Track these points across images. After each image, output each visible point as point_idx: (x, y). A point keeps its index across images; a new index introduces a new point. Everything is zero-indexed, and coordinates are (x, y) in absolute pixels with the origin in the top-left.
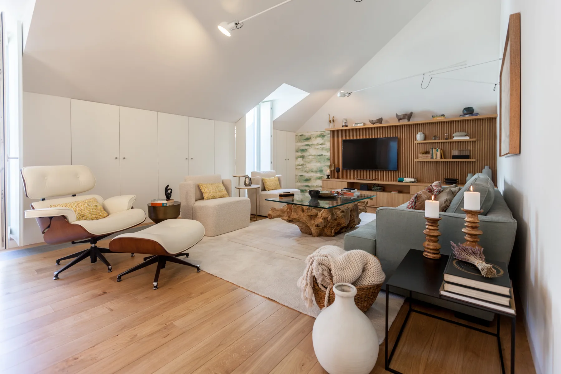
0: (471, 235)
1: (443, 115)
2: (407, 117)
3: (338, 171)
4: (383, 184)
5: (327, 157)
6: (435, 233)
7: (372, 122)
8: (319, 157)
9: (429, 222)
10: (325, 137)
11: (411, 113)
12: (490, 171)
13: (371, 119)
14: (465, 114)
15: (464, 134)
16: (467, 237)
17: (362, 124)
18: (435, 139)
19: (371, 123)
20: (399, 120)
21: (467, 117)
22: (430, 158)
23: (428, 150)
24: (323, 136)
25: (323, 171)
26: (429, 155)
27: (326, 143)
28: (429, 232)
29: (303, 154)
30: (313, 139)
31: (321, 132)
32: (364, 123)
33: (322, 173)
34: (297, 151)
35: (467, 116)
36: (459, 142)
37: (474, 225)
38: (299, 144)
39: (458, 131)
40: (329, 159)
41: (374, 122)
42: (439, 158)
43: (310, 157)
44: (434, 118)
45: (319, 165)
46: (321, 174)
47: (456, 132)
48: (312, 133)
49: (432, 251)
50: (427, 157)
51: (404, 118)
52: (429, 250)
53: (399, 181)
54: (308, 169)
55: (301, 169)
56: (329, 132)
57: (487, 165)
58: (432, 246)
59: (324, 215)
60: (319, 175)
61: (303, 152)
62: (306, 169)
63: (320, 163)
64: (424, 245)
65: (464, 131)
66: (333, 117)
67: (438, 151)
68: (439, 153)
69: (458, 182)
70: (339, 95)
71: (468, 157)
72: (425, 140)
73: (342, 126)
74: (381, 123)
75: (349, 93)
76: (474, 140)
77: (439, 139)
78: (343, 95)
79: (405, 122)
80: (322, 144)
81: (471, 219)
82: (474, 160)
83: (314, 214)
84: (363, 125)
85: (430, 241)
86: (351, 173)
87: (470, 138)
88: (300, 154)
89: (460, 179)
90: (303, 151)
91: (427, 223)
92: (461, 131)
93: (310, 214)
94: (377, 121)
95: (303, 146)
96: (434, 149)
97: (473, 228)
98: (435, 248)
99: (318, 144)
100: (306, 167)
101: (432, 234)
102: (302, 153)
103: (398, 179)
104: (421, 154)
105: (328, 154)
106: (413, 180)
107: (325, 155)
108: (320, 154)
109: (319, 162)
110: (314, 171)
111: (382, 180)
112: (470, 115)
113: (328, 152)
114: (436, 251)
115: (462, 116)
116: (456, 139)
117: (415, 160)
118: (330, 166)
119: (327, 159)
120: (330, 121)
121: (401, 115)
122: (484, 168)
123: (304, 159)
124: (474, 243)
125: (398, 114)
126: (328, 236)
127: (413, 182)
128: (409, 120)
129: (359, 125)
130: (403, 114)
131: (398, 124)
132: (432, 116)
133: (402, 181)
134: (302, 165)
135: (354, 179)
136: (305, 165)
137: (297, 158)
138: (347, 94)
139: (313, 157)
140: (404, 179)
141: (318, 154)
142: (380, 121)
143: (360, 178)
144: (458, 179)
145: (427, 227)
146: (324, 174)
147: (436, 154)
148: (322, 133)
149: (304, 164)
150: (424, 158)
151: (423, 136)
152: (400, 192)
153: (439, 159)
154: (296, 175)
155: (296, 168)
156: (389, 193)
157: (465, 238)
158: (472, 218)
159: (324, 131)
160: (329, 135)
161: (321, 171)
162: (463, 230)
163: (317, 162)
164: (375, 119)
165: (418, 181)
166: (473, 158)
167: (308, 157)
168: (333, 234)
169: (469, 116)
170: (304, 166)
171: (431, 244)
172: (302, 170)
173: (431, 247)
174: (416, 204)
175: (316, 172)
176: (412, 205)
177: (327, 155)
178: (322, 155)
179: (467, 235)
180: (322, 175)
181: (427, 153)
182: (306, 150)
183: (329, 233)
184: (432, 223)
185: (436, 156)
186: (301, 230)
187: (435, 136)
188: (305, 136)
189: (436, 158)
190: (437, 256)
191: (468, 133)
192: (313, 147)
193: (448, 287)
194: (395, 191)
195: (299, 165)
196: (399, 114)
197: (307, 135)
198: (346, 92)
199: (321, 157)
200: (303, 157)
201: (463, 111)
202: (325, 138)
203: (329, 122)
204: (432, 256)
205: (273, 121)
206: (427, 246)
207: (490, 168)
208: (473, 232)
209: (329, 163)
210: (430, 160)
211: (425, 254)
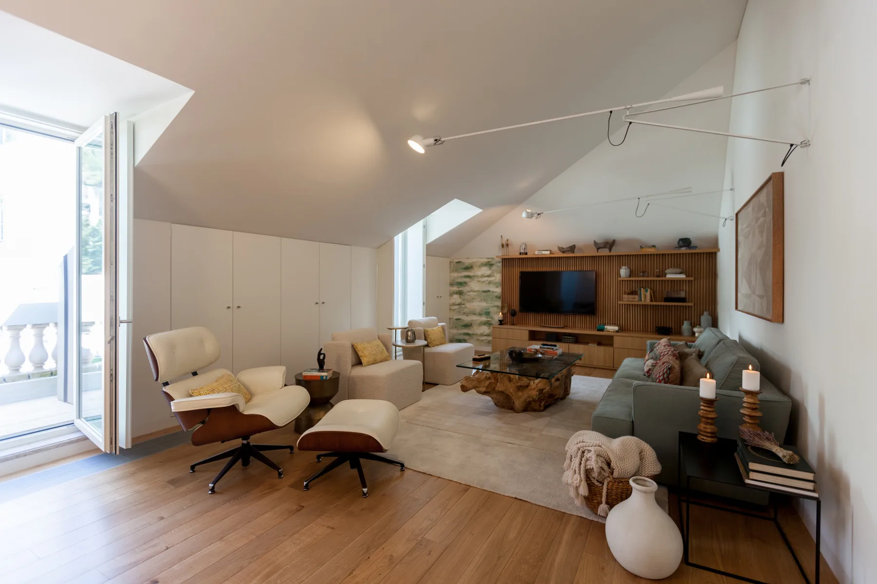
0: (751, 417)
1: (654, 246)
2: (608, 246)
3: (513, 314)
4: (575, 334)
5: (496, 294)
6: (712, 415)
7: (562, 250)
8: (484, 294)
9: (704, 402)
10: (494, 266)
11: (614, 241)
12: (710, 317)
13: (560, 246)
14: (681, 247)
15: (679, 270)
16: (746, 419)
17: (548, 252)
18: (643, 276)
19: (560, 251)
20: (598, 249)
21: (684, 250)
22: (637, 300)
23: (634, 289)
24: (489, 265)
25: (491, 314)
26: (637, 297)
27: (495, 274)
28: (706, 414)
29: (460, 289)
30: (475, 268)
31: (488, 259)
32: (550, 251)
33: (489, 316)
34: (452, 285)
35: (683, 249)
36: (673, 281)
37: (754, 406)
38: (455, 275)
39: (671, 267)
40: (499, 298)
41: (565, 250)
42: (649, 301)
43: (471, 293)
44: (643, 250)
45: (484, 304)
46: (487, 318)
47: (668, 268)
48: (475, 260)
49: (709, 435)
50: (634, 298)
51: (605, 247)
52: (705, 434)
53: (599, 330)
54: (467, 310)
55: (458, 310)
56: (501, 260)
57: (706, 311)
58: (709, 428)
59: (541, 386)
60: (484, 319)
61: (460, 286)
62: (465, 310)
63: (486, 302)
64: (698, 427)
65: (678, 266)
66: (508, 240)
67: (647, 292)
68: (648, 294)
69: (672, 331)
70: (524, 215)
71: (683, 300)
72: (630, 276)
73: (520, 254)
74: (573, 253)
75: (539, 213)
76: (692, 279)
77: (648, 277)
78: (530, 216)
79: (605, 252)
80: (489, 276)
81: (751, 400)
82: (692, 304)
83: (526, 384)
84: (549, 253)
85: (706, 423)
86: (531, 317)
87: (686, 276)
88: (455, 289)
89: (673, 327)
90: (461, 284)
91: (702, 403)
92: (674, 267)
93: (519, 384)
94: (569, 249)
95: (461, 277)
96: (642, 289)
97: (753, 409)
98: (713, 431)
99: (483, 276)
100: (466, 308)
101: (709, 416)
102: (459, 288)
103: (598, 327)
104: (625, 294)
105: (498, 290)
106: (616, 328)
107: (493, 292)
108: (486, 289)
109: (485, 300)
110: (477, 313)
111: (574, 327)
112: (688, 248)
113: (497, 287)
114: (713, 434)
115: (677, 249)
116: (669, 276)
117: (619, 302)
118: (502, 308)
119: (496, 297)
120: (503, 246)
121: (600, 243)
122: (703, 314)
123: (462, 296)
124: (754, 425)
125: (596, 241)
126: (535, 410)
127: (617, 332)
128: (610, 250)
129: (544, 252)
130: (604, 242)
131: (595, 254)
132: (641, 246)
133: (602, 330)
134: (460, 304)
135: (535, 325)
136: (464, 304)
137: (451, 294)
138: (536, 215)
139: (476, 294)
140: (606, 327)
141: (483, 290)
142: (572, 249)
143: (543, 325)
144: (672, 328)
145: (702, 407)
146: (492, 318)
147: (645, 295)
148: (489, 260)
149: (462, 303)
150: (630, 300)
151: (628, 271)
152: (599, 344)
153: (648, 302)
154: (450, 319)
155: (450, 309)
156: (586, 346)
157: (744, 420)
158: (752, 398)
159: (492, 258)
160: (501, 264)
161: (488, 314)
162: (742, 411)
163: (481, 300)
164: (565, 245)
165: (621, 330)
166: (689, 302)
167: (468, 293)
168: (542, 408)
169: (686, 249)
170: (463, 306)
171: (708, 426)
172: (459, 312)
173: (709, 431)
174: (670, 376)
175: (480, 315)
176: (664, 376)
177: (497, 292)
178: (489, 291)
179: (746, 417)
180: (489, 319)
181: (633, 293)
182: (465, 283)
183: (537, 407)
184: (708, 404)
185: (645, 298)
186: (495, 404)
187: (644, 272)
188: (464, 263)
189: (645, 301)
190: (715, 440)
191: (683, 270)
192: (476, 279)
193: (753, 475)
194: (593, 342)
195: (454, 304)
196: (598, 241)
197: (467, 262)
198: (534, 212)
199: (489, 293)
200: (460, 293)
201: (678, 242)
202: (494, 268)
203: (501, 246)
204: (709, 440)
205: (427, 245)
206: (702, 429)
207: (709, 315)
208: (754, 414)
209: (499, 303)
210: (636, 303)
211: (700, 437)
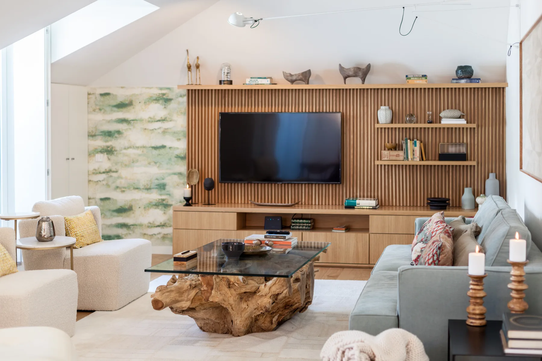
1: (424, 76)
2: (360, 74)
3: (210, 186)
4: (311, 214)
5: (177, 152)
7: (290, 78)
8: (155, 152)
10: (172, 101)
11: (369, 67)
12: (497, 181)
13: (288, 71)
14: (460, 78)
15: (457, 113)
17: (267, 81)
18: (411, 122)
19: (287, 80)
20: (345, 78)
21: (463, 83)
22: (402, 158)
23: (397, 142)
24: (166, 100)
25: (167, 187)
26: (401, 153)
27: (175, 117)
29: (109, 144)
30: (138, 107)
31: (161, 89)
32: (271, 78)
33: (163, 192)
34: (92, 136)
35: (463, 81)
36: (450, 129)
38: (99, 117)
39: (448, 108)
40: (183, 158)
41: (294, 78)
42: (418, 159)
43: (130, 151)
44: (410, 81)
45: (154, 171)
46: (161, 195)
47: (444, 110)
48: (137, 91)
50: (398, 156)
51: (355, 75)
53: (347, 207)
54: (123, 181)
55: (104, 183)
56: (185, 92)
57: (492, 172)
60: (155, 196)
61: (109, 138)
62: (118, 183)
63: (158, 167)
65: (456, 107)
66: (198, 58)
67: (416, 146)
68: (417, 149)
69: (449, 204)
70: (231, 20)
71: (462, 157)
72: (392, 122)
73: (221, 82)
74: (308, 83)
76: (474, 126)
77: (417, 122)
78: (241, 23)
79: (355, 83)
80: (163, 120)
82: (474, 163)
84: (269, 82)
86: (240, 189)
87: (467, 123)
88: (100, 143)
89: (451, 198)
90: (109, 134)
92: (452, 108)
94: (301, 77)
95: (109, 122)
96: (409, 141)
99: (152, 120)
100: (119, 177)
102: (106, 141)
103: (346, 202)
104: (385, 150)
105: (181, 146)
106: (373, 203)
107: (170, 148)
108: (159, 144)
109: (156, 163)
110: (142, 187)
111: (309, 205)
112: (469, 81)
113: (179, 140)
115: (455, 81)
116: (445, 122)
117: (377, 163)
118: (189, 176)
119: (178, 157)
120: (189, 68)
121: (349, 69)
122: (488, 178)
123: (112, 157)
125: (342, 65)
127: (374, 208)
128: (363, 81)
129: (260, 81)
130: (354, 68)
131: (341, 85)
132: (407, 76)
133: (352, 207)
134: (107, 172)
135: (246, 204)
136: (117, 172)
137: (92, 153)
138: (251, 22)
139: (139, 152)
140: (357, 202)
141: (153, 145)
142: (306, 76)
143: (259, 203)
144: (449, 200)
146: (169, 195)
147: (413, 151)
148: (164, 92)
149: (114, 169)
150: (392, 158)
151: (389, 113)
152: (348, 229)
153: (417, 161)
154: (89, 199)
155: (90, 181)
156: (329, 234)
159: (169, 89)
160: (185, 99)
161: (162, 187)
163: (149, 164)
164: (296, 71)
165: (380, 205)
166: (471, 160)
167: (124, 151)
169: (466, 82)
170: (114, 175)
172: (108, 185)
175: (148, 189)
177: (178, 148)
178: (163, 147)
180: (163, 197)
181: (396, 147)
182: (119, 132)
185: (414, 155)
187: (411, 115)
188: (116, 96)
189: (413, 159)
191: (463, 112)
192: (139, 126)
194: (339, 227)
195: (97, 172)
196: (346, 66)
197: (121, 95)
199: (162, 151)
200: (109, 151)
201: (457, 72)
202: (172, 105)
203: (187, 69)
205: (52, 64)
207: (496, 178)
209: (183, 168)
210: (401, 163)
